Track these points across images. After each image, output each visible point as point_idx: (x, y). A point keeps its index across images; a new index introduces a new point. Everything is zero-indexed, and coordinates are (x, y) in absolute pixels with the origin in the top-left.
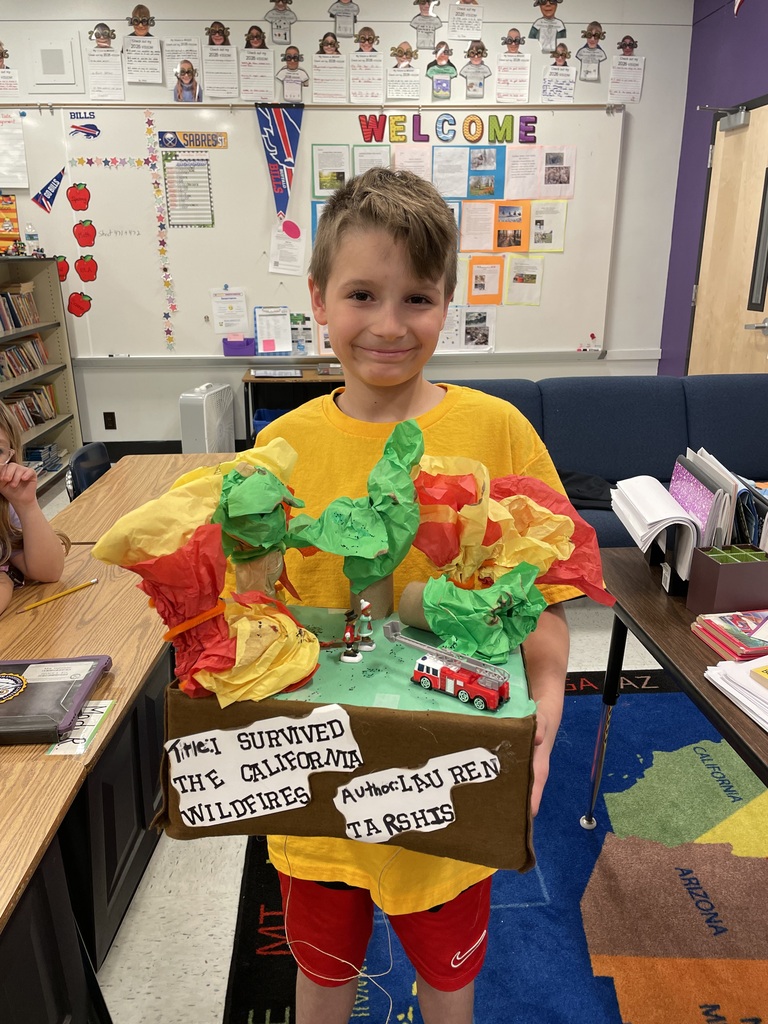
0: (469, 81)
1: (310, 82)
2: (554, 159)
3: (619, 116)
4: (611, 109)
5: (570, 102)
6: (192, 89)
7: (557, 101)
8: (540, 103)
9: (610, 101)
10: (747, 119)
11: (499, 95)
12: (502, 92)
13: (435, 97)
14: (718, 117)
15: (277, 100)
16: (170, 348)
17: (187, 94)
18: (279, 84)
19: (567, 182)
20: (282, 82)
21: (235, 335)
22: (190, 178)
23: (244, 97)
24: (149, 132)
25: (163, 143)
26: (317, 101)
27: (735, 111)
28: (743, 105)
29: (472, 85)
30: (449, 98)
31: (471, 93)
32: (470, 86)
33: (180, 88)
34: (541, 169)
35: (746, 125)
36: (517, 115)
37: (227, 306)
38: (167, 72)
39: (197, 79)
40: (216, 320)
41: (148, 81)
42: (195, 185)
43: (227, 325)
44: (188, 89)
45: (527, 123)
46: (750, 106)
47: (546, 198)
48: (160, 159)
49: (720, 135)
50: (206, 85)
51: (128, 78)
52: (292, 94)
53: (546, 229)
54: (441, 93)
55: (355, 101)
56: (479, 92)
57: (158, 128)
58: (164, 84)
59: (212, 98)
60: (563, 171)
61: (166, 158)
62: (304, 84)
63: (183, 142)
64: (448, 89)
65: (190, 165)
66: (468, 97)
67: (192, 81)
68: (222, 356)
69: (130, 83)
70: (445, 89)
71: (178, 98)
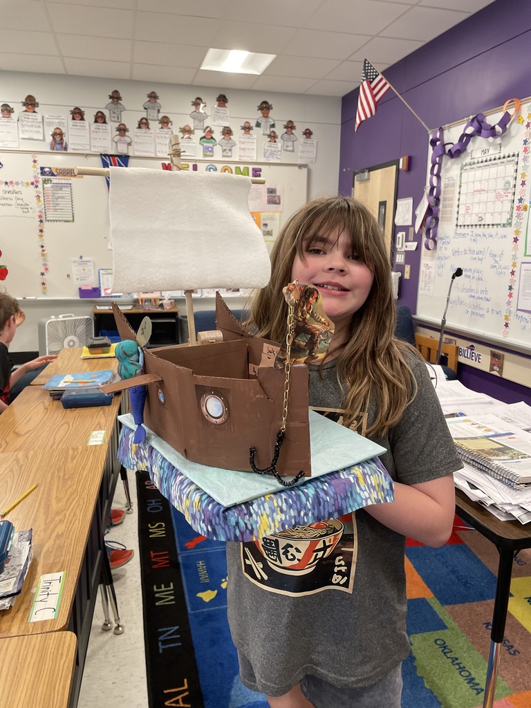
0: (224, 148)
1: (132, 144)
2: (271, 191)
3: (305, 171)
4: (301, 166)
5: (279, 161)
6: (62, 144)
7: (272, 161)
8: (262, 161)
9: (300, 162)
10: (369, 176)
11: (240, 156)
12: (243, 154)
13: (205, 155)
14: (355, 174)
15: (112, 153)
16: (44, 293)
17: (59, 146)
18: (114, 144)
19: (279, 204)
20: (116, 143)
21: (87, 286)
22: (60, 193)
23: (93, 149)
24: (34, 166)
25: (43, 173)
26: (137, 154)
27: (363, 172)
28: (367, 169)
29: (225, 150)
30: (212, 156)
31: (225, 154)
32: (224, 150)
33: (54, 143)
34: (265, 197)
35: (368, 179)
36: (251, 167)
37: (81, 268)
38: (46, 134)
39: (64, 138)
40: (74, 277)
41: (34, 138)
42: (63, 198)
43: (81, 280)
44: (59, 144)
45: (256, 171)
46: (370, 169)
47: (269, 212)
48: (41, 182)
49: (357, 183)
50: (70, 142)
51: (22, 136)
52: (122, 149)
53: (269, 228)
54: (208, 153)
55: (159, 155)
56: (229, 154)
57: (40, 164)
58: (44, 140)
59: (74, 149)
60: (277, 198)
61: (45, 182)
62: (129, 144)
63: (55, 173)
64: (212, 151)
65: (60, 187)
66: (223, 156)
67: (62, 139)
68: (78, 298)
69: (22, 139)
70: (210, 151)
71: (53, 148)
